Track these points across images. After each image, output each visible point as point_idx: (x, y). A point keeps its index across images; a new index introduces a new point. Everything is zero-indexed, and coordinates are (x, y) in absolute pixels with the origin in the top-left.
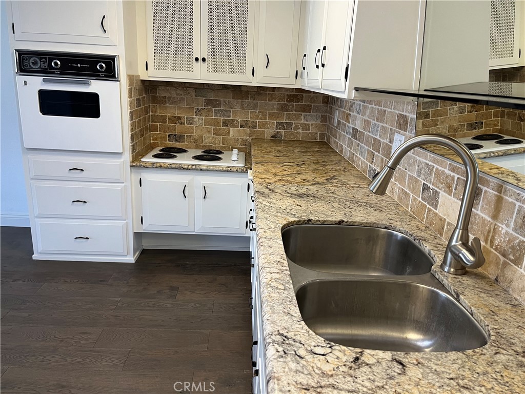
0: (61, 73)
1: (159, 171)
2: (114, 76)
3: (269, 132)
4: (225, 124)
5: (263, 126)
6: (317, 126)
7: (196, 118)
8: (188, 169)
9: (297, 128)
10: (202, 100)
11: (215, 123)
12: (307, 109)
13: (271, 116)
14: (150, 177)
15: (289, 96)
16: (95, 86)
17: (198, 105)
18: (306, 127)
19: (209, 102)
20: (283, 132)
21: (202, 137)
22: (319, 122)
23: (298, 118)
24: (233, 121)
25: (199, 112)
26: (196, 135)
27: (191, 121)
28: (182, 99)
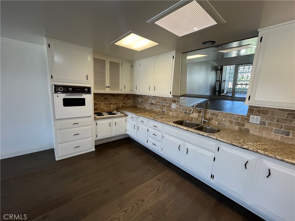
0: (72, 92)
1: (103, 120)
2: (90, 93)
3: (121, 105)
4: (110, 104)
5: (119, 104)
6: (132, 103)
7: (101, 103)
8: (111, 118)
9: (127, 103)
10: (103, 98)
11: (107, 104)
12: (129, 99)
13: (121, 101)
14: (99, 122)
15: (125, 96)
16: (84, 96)
17: (102, 99)
18: (129, 103)
19: (105, 98)
20: (124, 105)
21: (103, 108)
22: (132, 102)
23: (127, 101)
24: (112, 103)
25: (102, 101)
26: (101, 108)
27: (99, 104)
28: (97, 98)
